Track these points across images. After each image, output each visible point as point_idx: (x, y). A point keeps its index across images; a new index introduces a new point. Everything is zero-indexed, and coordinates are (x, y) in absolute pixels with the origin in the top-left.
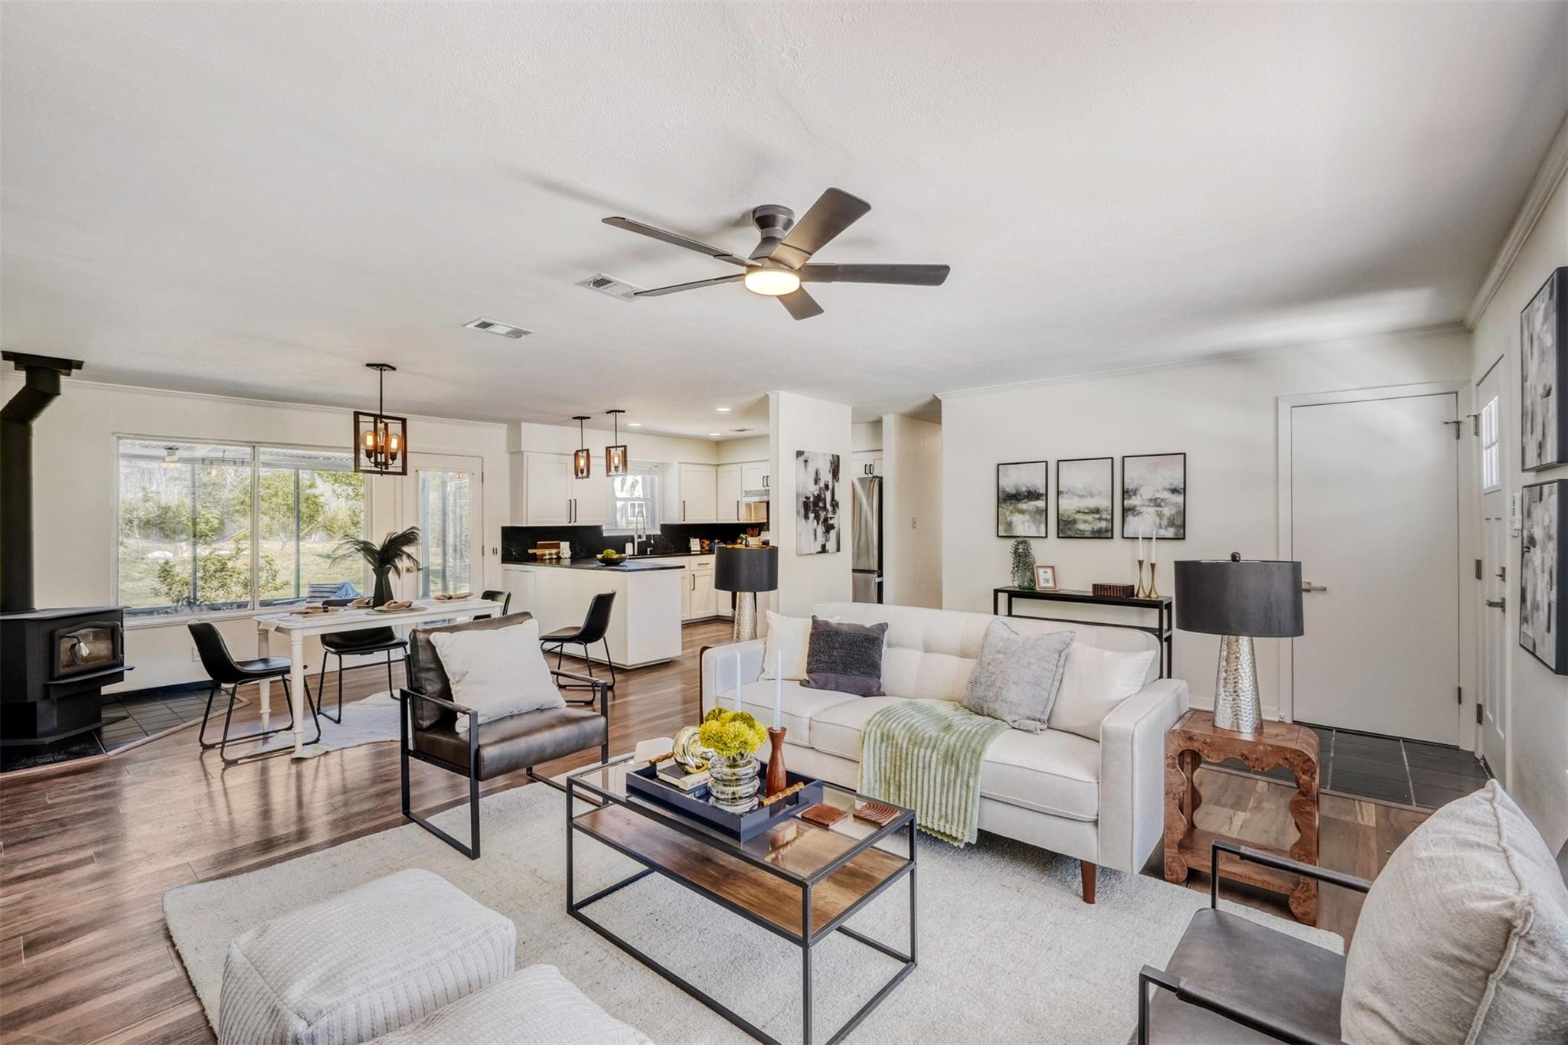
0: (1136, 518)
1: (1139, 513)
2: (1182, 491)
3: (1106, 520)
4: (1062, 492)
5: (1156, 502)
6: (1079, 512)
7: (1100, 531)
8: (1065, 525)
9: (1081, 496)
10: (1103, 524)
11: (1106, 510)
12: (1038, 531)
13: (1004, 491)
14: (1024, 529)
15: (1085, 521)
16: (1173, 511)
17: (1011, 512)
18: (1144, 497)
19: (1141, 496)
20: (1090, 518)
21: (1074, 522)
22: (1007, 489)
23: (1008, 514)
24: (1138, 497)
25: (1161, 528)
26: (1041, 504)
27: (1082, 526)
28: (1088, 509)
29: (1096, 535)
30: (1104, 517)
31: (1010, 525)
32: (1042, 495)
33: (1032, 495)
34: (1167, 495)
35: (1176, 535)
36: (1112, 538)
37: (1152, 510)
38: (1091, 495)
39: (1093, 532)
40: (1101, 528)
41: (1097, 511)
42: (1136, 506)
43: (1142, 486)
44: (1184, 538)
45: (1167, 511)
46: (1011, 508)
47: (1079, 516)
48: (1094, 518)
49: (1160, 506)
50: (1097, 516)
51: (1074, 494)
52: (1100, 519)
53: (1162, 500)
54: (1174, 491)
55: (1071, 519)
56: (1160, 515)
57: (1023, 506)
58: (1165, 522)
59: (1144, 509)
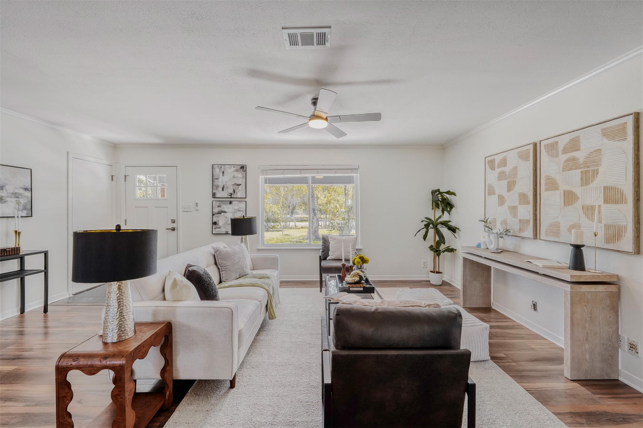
0: (4, 204)
1: (5, 202)
2: (30, 190)
5: (16, 195)
16: (26, 201)
18: (8, 192)
19: (6, 191)
24: (4, 191)
25: (19, 211)
34: (22, 191)
35: (28, 214)
37: (14, 200)
42: (3, 197)
43: (7, 184)
44: (32, 216)
45: (23, 201)
49: (18, 197)
53: (20, 194)
54: (26, 189)
56: (18, 203)
58: (21, 207)
59: (8, 199)
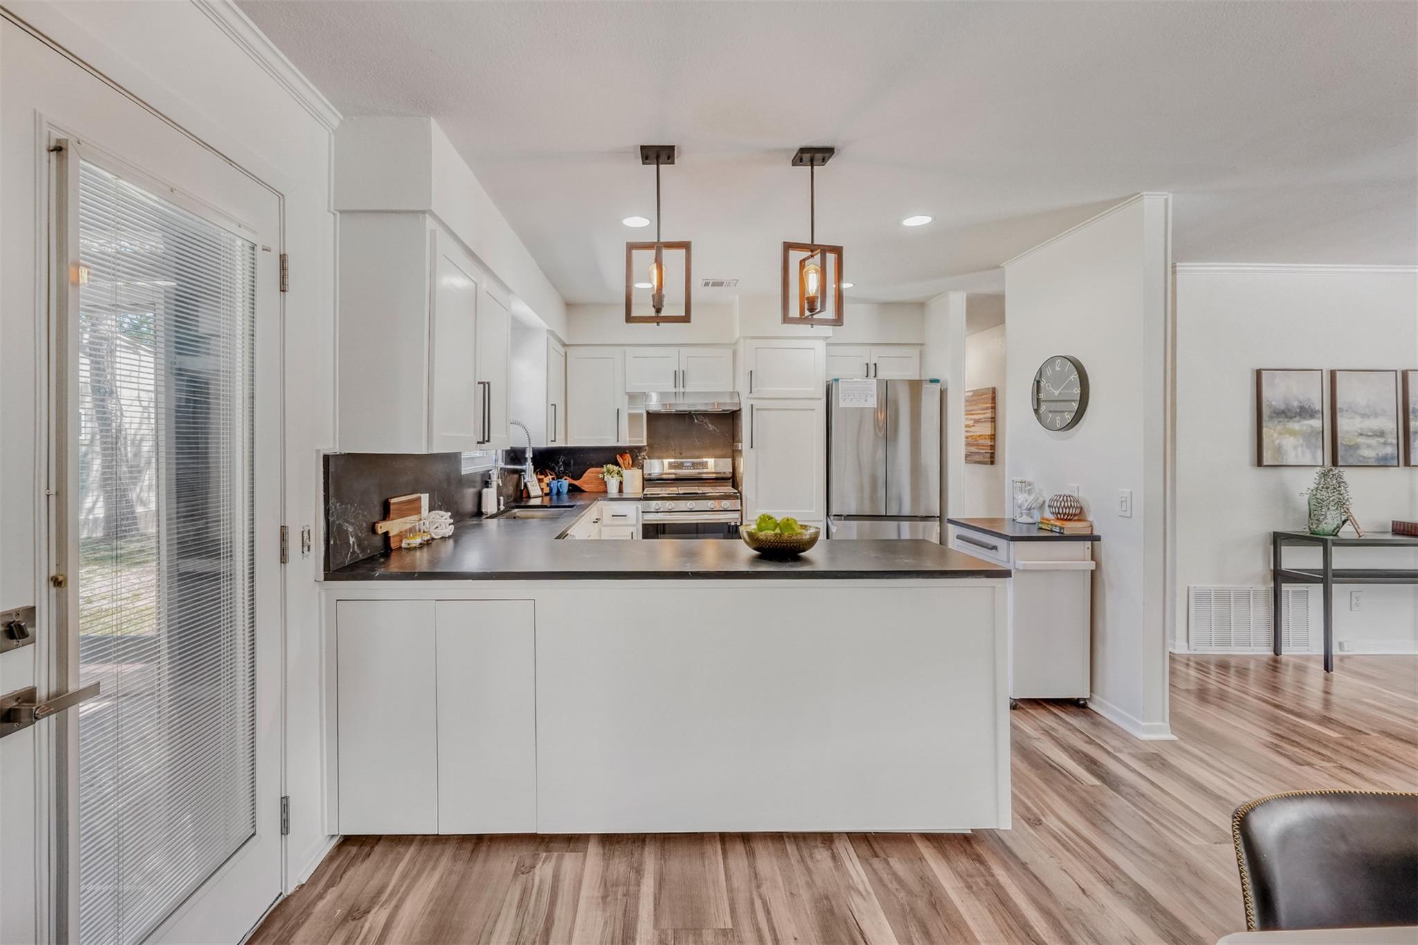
3: (1391, 444)
4: (1342, 410)
6: (1361, 435)
7: (1385, 458)
8: (1346, 450)
9: (1364, 416)
10: (1390, 450)
11: (1391, 433)
12: (1314, 458)
13: (1270, 406)
14: (1297, 456)
15: (1369, 446)
17: (1280, 434)
20: (1373, 442)
21: (1356, 447)
22: (1273, 403)
23: (1275, 435)
26: (1316, 423)
27: (1366, 453)
28: (1371, 430)
29: (1382, 463)
30: (1389, 441)
31: (1279, 450)
32: (1316, 412)
33: (1305, 412)
36: (1398, 466)
38: (1376, 415)
39: (1378, 459)
40: (1387, 454)
41: (1382, 434)
46: (1279, 428)
47: (1361, 440)
48: (1379, 442)
50: (1382, 440)
51: (1356, 413)
52: (1385, 444)
55: (1352, 443)
57: (1295, 425)
